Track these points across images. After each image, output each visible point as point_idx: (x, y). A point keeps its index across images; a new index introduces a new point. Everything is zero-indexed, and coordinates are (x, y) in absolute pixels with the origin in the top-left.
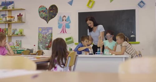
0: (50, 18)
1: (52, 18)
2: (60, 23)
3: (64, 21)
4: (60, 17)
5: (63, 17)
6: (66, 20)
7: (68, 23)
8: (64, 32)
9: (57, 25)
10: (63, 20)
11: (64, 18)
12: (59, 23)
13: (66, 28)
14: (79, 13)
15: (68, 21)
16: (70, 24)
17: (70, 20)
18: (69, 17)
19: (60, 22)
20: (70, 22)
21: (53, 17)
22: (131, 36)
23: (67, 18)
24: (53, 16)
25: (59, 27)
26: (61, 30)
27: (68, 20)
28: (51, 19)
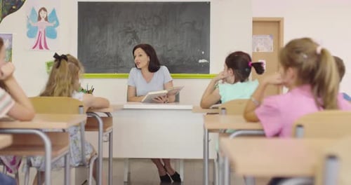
0: (6, 12)
1: (11, 11)
2: (32, 25)
3: (43, 20)
4: (33, 10)
5: (40, 11)
6: (46, 19)
7: (52, 25)
8: (41, 48)
9: (24, 30)
10: (40, 18)
11: (43, 14)
12: (29, 25)
13: (46, 38)
14: (79, 3)
16: (56, 29)
18: (54, 12)
19: (31, 22)
20: (58, 24)
21: (15, 10)
22: (200, 61)
24: (14, 7)
25: (30, 35)
26: (33, 41)
27: (52, 18)
28: (8, 14)
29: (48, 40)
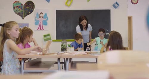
0: (26, 14)
1: (28, 14)
2: (37, 20)
3: (41, 18)
4: (37, 14)
5: (40, 14)
6: (43, 17)
7: (45, 19)
8: (41, 29)
9: (34, 22)
10: (40, 17)
11: (41, 15)
12: (36, 20)
13: (43, 25)
14: (56, 10)
15: (45, 18)
16: (47, 21)
17: (47, 17)
18: (46, 14)
19: (36, 18)
20: (48, 19)
21: (30, 14)
22: (107, 34)
23: (44, 14)
24: (29, 12)
25: (36, 24)
26: (38, 26)
27: (45, 16)
29: (44, 26)
